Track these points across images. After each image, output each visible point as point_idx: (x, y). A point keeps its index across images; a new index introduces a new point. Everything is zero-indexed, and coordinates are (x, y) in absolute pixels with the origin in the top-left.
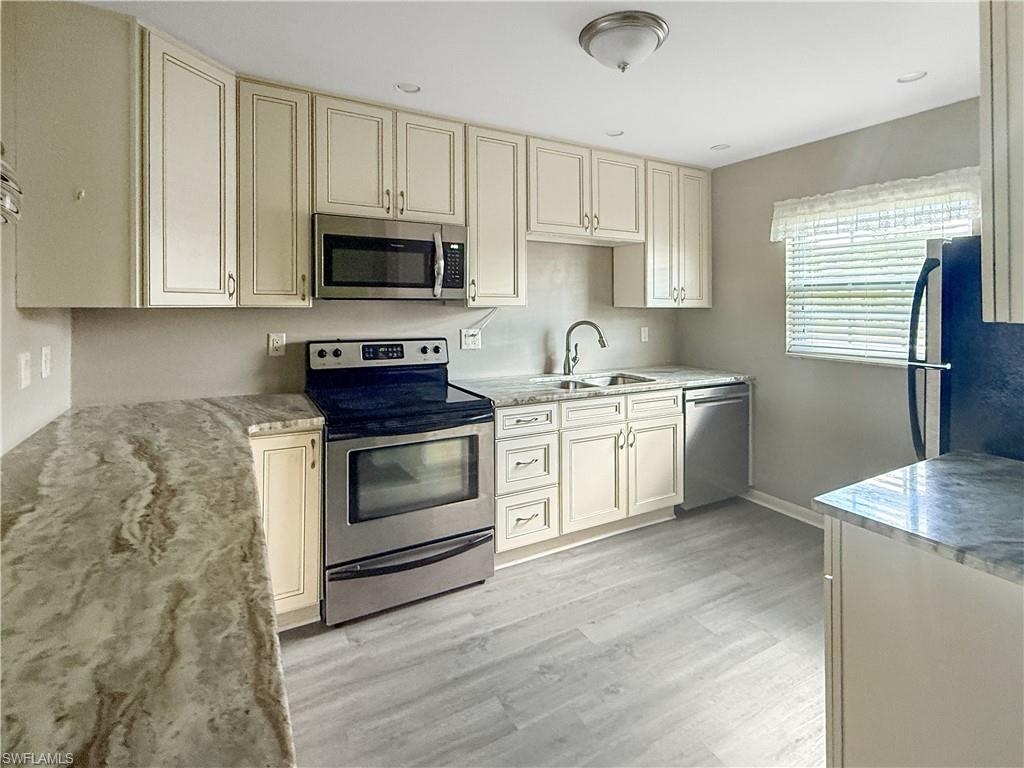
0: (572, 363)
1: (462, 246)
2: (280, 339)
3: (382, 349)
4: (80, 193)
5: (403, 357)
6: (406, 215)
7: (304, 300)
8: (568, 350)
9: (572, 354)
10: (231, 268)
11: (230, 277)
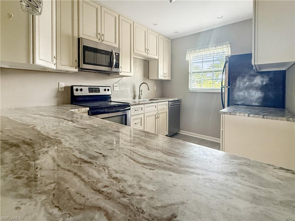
0: (141, 96)
1: (119, 54)
2: (63, 84)
3: (94, 89)
4: (11, 15)
5: (100, 92)
6: (104, 42)
7: (76, 69)
8: (140, 92)
9: (141, 93)
10: (55, 55)
11: (55, 58)
